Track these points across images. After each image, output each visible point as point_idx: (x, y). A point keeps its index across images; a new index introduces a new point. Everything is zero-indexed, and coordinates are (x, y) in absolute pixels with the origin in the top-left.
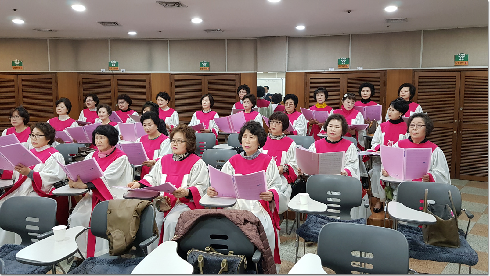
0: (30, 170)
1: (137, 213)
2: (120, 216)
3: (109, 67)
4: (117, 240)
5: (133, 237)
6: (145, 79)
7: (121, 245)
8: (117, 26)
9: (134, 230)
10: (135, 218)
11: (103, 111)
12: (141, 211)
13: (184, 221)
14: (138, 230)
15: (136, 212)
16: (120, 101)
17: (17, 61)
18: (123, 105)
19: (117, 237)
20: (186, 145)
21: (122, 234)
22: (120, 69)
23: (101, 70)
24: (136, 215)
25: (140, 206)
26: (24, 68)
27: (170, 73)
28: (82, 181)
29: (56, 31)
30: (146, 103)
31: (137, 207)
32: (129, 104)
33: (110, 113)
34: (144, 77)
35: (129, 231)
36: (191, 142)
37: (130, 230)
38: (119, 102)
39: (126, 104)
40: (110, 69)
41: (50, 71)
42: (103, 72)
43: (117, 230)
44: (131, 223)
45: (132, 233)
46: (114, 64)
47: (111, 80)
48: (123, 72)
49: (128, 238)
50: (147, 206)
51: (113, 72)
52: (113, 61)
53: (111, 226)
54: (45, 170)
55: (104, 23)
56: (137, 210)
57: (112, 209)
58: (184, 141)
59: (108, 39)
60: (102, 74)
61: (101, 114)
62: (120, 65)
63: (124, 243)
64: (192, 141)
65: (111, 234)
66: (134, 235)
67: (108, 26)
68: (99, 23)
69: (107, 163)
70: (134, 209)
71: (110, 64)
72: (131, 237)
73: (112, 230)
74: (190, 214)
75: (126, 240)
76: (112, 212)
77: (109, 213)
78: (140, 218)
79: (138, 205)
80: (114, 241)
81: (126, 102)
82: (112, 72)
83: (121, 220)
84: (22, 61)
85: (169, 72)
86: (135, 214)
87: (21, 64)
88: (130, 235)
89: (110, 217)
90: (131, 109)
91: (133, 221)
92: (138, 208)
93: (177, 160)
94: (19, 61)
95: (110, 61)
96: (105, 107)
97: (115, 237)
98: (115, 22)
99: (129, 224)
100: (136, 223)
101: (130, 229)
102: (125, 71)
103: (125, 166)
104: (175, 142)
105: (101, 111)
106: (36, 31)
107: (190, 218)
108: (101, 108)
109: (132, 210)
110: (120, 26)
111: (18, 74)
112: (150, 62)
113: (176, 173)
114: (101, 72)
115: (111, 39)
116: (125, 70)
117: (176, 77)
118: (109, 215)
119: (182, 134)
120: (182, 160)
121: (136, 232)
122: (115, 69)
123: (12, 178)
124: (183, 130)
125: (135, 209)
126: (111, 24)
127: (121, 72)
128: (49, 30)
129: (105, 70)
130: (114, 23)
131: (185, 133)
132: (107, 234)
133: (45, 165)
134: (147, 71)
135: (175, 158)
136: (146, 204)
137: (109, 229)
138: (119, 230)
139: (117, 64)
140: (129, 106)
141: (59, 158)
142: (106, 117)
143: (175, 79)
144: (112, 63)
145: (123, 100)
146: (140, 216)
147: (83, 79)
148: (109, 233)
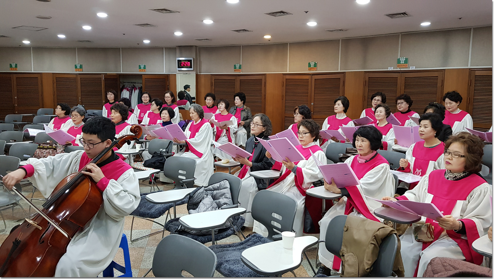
0: (294, 165)
1: (376, 240)
2: (356, 237)
3: (397, 65)
4: (349, 265)
5: (366, 268)
6: (438, 77)
7: (353, 273)
8: (406, 16)
9: (369, 260)
10: (373, 246)
11: (381, 111)
12: (381, 239)
13: (434, 270)
14: (374, 262)
15: (374, 238)
16: (399, 101)
17: (312, 62)
18: (403, 105)
19: (350, 262)
20: (466, 162)
21: (355, 260)
22: (409, 67)
23: (389, 68)
24: (374, 242)
25: (380, 233)
26: (318, 69)
27: (470, 69)
28: (337, 185)
29: (346, 30)
30: (429, 105)
31: (376, 233)
32: (409, 105)
33: (388, 114)
34: (435, 74)
35: (363, 260)
36: (473, 158)
37: (365, 259)
38: (398, 103)
39: (405, 105)
40: (398, 66)
41: (339, 71)
42: (390, 70)
43: (351, 254)
44: (367, 250)
45: (367, 263)
46: (402, 60)
47: (398, 79)
48: (412, 69)
49: (361, 268)
50: (389, 234)
51: (402, 69)
52: (403, 58)
53: (346, 246)
54: (308, 167)
55: (392, 16)
56: (376, 236)
57: (349, 226)
58: (463, 156)
59: (398, 34)
60: (389, 72)
61: (378, 114)
62: (410, 62)
63: (356, 272)
64: (476, 158)
65: (344, 255)
66: (369, 267)
67: (396, 18)
68: (387, 15)
69: (365, 170)
70: (372, 233)
71: (399, 61)
72: (365, 269)
73: (346, 251)
74: (445, 264)
75: (360, 269)
76: (348, 230)
77: (346, 230)
78: (379, 247)
79: (379, 230)
80: (346, 265)
81: (405, 103)
82: (399, 69)
83: (356, 243)
84: (316, 62)
85: (469, 67)
86: (373, 240)
87: (315, 65)
88: (364, 265)
89: (346, 235)
90: (411, 111)
91: (369, 248)
92: (377, 235)
93: (449, 179)
94: (314, 62)
95: (399, 58)
96: (383, 107)
97: (347, 261)
98: (404, 12)
99: (365, 250)
100: (373, 252)
101: (365, 257)
102: (413, 68)
103: (386, 176)
104: (450, 155)
105: (379, 111)
106: (328, 32)
107: (443, 269)
108: (379, 108)
109: (371, 234)
110: (410, 16)
111: (313, 75)
112: (446, 57)
113: (447, 195)
114: (389, 70)
115: (402, 33)
116: (415, 67)
117: (478, 73)
118: (346, 232)
119: (463, 146)
120: (457, 179)
121: (371, 263)
122: (403, 67)
123: (281, 171)
124: (465, 141)
125: (373, 235)
126: (400, 15)
127: (410, 69)
128: (340, 30)
129: (392, 68)
130: (402, 14)
131: (466, 146)
132: (341, 254)
133: (307, 162)
134: (440, 67)
135: (448, 176)
136: (388, 232)
137: (343, 249)
138: (353, 255)
139: (406, 61)
140: (409, 107)
141: (321, 156)
142: (383, 117)
143: (476, 76)
144: (401, 60)
145: (402, 101)
146: (379, 245)
147: (369, 78)
148: (343, 254)
